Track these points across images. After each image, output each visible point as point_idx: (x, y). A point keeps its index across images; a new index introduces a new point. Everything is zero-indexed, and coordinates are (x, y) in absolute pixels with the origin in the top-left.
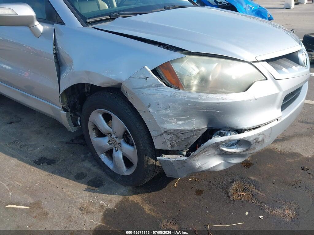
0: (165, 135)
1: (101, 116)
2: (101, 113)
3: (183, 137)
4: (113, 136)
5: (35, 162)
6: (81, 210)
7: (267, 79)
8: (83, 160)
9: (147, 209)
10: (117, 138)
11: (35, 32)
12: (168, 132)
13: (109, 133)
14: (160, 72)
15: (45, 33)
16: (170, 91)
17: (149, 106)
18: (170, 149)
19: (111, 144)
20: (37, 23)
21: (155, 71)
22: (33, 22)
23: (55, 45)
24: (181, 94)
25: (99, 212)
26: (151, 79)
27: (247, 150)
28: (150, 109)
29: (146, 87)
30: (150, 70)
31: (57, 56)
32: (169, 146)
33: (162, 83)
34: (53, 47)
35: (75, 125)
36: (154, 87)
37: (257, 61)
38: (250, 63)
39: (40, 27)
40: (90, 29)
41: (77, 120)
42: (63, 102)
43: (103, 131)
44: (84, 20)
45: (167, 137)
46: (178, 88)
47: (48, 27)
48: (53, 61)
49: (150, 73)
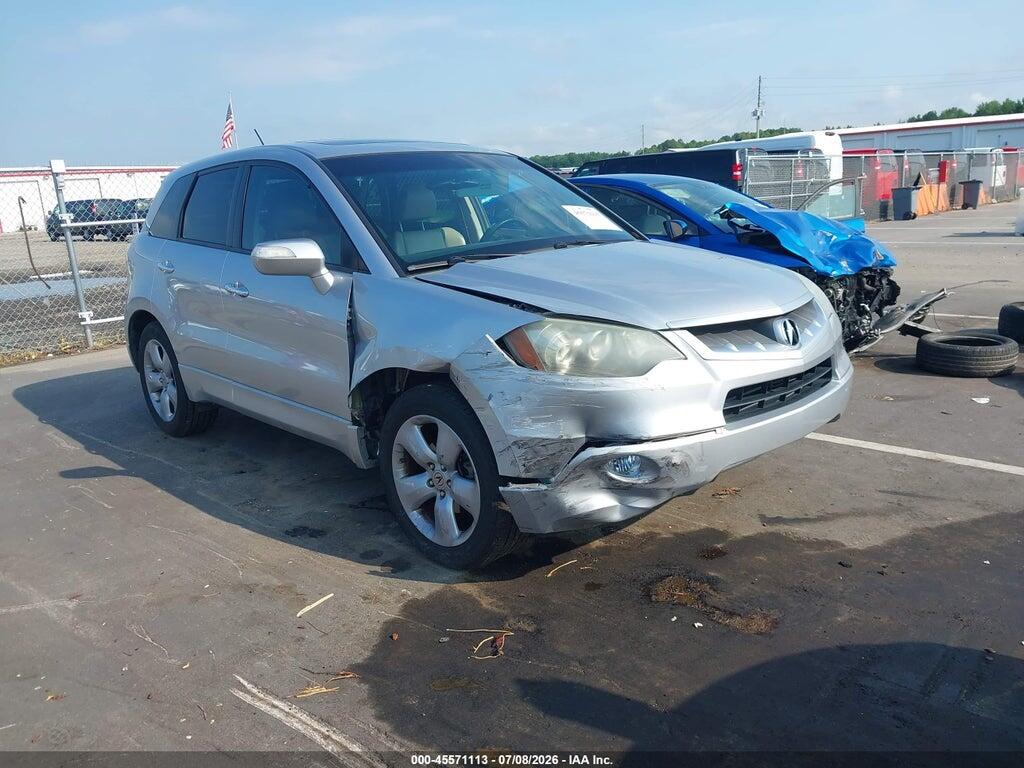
0: (514, 448)
1: (417, 429)
2: (418, 425)
3: (545, 452)
4: (438, 467)
5: (287, 533)
6: (365, 598)
7: (686, 359)
8: (379, 533)
9: (486, 603)
10: (444, 470)
11: (319, 287)
12: (519, 443)
13: (430, 464)
14: (508, 342)
15: (335, 289)
16: (523, 372)
17: (490, 398)
18: (523, 476)
19: (433, 486)
20: (324, 271)
21: (501, 342)
22: (318, 269)
23: (350, 307)
24: (539, 376)
25: (397, 601)
26: (494, 353)
27: (656, 480)
28: (491, 403)
29: (489, 367)
30: (492, 341)
31: (352, 324)
32: (522, 469)
33: (511, 360)
34: (348, 310)
35: (372, 456)
36: (498, 366)
37: (670, 330)
38: (656, 332)
39: (329, 277)
40: (410, 281)
41: (376, 447)
42: (353, 407)
43: (420, 459)
44: (403, 267)
45: (518, 452)
46: (536, 368)
47: (341, 278)
48: (345, 332)
49: (492, 346)
